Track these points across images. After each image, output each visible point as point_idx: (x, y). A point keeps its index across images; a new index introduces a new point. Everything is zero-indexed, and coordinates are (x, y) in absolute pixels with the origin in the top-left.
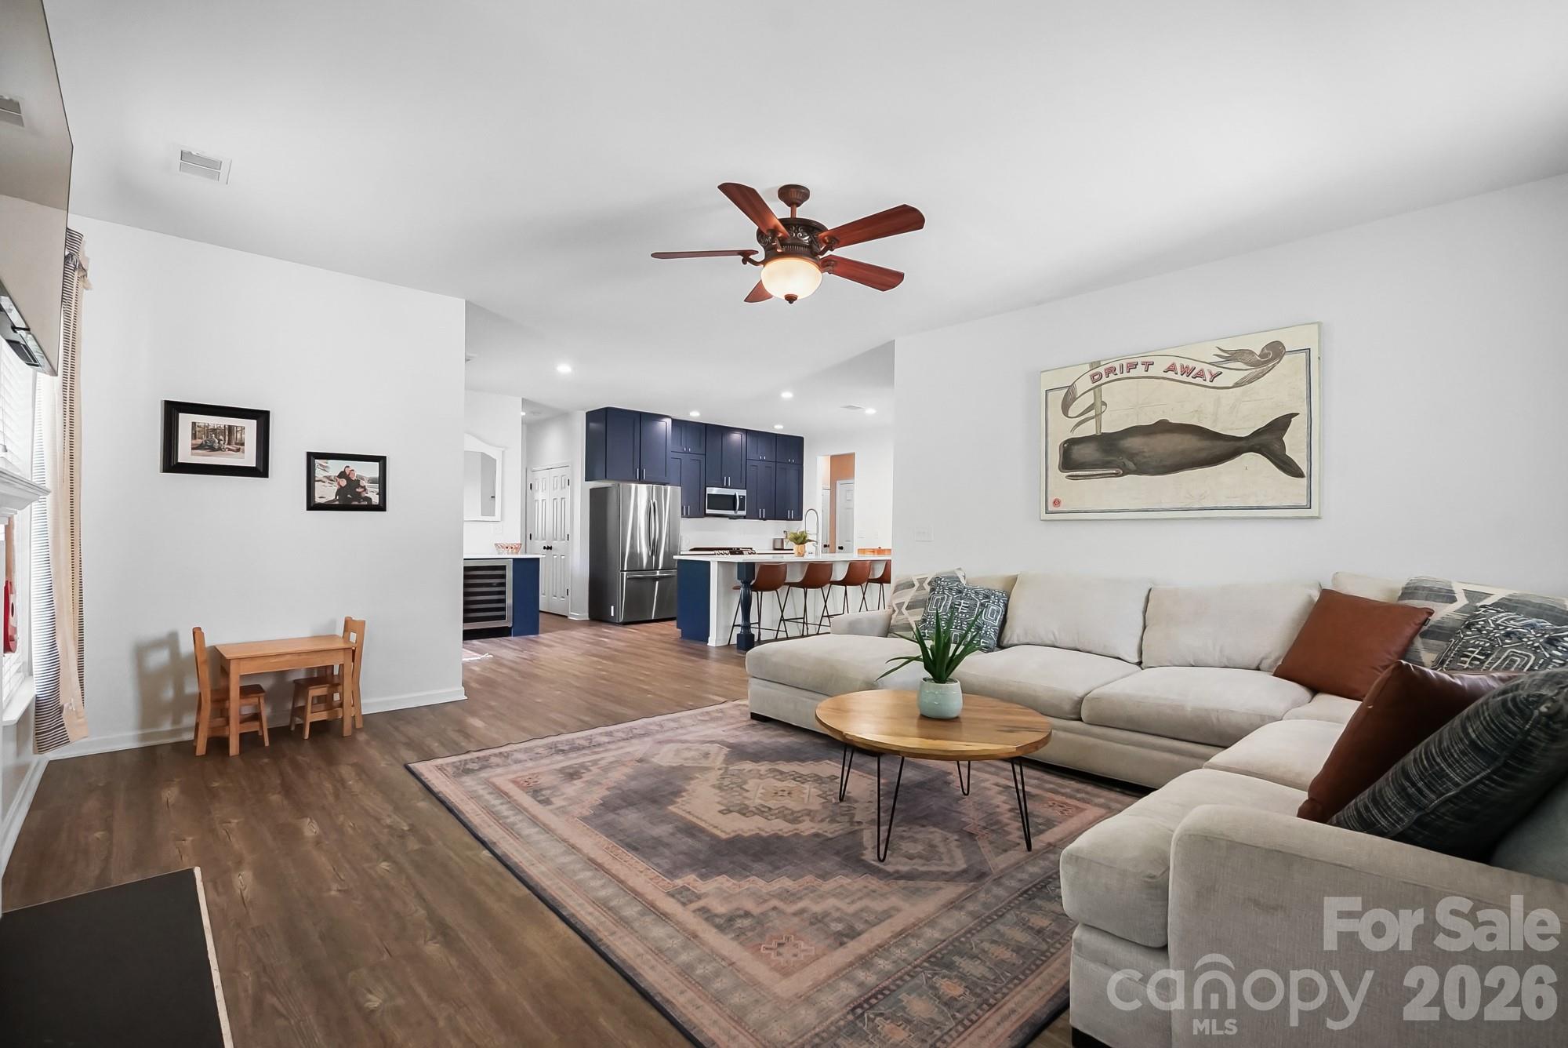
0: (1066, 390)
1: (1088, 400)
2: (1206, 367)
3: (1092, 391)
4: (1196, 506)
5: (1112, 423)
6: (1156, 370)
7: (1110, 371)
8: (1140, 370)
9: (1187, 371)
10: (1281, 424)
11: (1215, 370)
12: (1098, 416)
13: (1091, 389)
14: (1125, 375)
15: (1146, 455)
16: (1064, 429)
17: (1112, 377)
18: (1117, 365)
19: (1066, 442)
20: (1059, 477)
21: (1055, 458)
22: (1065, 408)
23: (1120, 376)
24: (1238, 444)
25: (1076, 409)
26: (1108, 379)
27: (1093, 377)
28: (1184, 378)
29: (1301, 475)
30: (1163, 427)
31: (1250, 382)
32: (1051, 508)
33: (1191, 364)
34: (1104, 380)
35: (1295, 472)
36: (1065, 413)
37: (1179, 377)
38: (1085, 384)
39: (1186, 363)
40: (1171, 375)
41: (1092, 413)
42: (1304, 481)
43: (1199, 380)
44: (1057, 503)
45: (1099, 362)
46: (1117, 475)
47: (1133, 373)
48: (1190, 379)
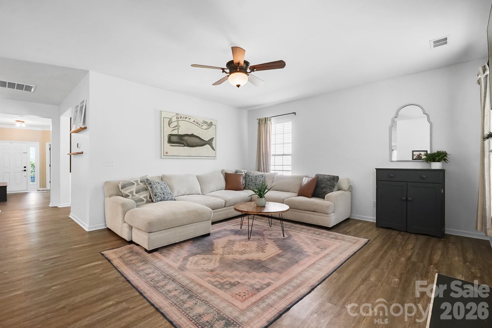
0: (169, 119)
1: (175, 124)
2: (201, 123)
3: (176, 122)
4: (199, 156)
5: (182, 132)
6: (191, 121)
7: (181, 117)
8: (187, 120)
9: (197, 123)
10: (212, 139)
11: (202, 125)
12: (178, 129)
13: (176, 121)
14: (184, 120)
15: (189, 142)
16: (169, 131)
17: (181, 119)
18: (183, 116)
19: (170, 135)
20: (167, 145)
21: (166, 139)
22: (169, 124)
23: (183, 119)
24: (206, 142)
25: (173, 125)
26: (180, 120)
27: (177, 117)
28: (197, 124)
29: (215, 150)
30: (192, 135)
31: (208, 129)
32: (165, 154)
33: (198, 122)
34: (179, 119)
35: (214, 150)
36: (169, 126)
37: (196, 124)
38: (174, 119)
39: (197, 121)
40: (194, 123)
41: (176, 128)
42: (215, 151)
43: (199, 126)
44: (167, 153)
45: (178, 114)
46: (183, 146)
47: (186, 120)
48: (198, 125)
